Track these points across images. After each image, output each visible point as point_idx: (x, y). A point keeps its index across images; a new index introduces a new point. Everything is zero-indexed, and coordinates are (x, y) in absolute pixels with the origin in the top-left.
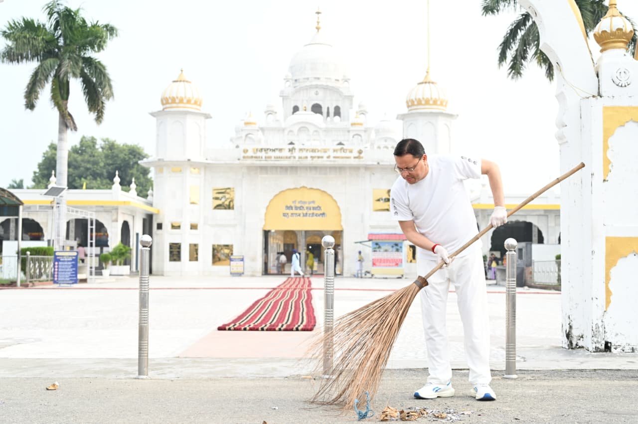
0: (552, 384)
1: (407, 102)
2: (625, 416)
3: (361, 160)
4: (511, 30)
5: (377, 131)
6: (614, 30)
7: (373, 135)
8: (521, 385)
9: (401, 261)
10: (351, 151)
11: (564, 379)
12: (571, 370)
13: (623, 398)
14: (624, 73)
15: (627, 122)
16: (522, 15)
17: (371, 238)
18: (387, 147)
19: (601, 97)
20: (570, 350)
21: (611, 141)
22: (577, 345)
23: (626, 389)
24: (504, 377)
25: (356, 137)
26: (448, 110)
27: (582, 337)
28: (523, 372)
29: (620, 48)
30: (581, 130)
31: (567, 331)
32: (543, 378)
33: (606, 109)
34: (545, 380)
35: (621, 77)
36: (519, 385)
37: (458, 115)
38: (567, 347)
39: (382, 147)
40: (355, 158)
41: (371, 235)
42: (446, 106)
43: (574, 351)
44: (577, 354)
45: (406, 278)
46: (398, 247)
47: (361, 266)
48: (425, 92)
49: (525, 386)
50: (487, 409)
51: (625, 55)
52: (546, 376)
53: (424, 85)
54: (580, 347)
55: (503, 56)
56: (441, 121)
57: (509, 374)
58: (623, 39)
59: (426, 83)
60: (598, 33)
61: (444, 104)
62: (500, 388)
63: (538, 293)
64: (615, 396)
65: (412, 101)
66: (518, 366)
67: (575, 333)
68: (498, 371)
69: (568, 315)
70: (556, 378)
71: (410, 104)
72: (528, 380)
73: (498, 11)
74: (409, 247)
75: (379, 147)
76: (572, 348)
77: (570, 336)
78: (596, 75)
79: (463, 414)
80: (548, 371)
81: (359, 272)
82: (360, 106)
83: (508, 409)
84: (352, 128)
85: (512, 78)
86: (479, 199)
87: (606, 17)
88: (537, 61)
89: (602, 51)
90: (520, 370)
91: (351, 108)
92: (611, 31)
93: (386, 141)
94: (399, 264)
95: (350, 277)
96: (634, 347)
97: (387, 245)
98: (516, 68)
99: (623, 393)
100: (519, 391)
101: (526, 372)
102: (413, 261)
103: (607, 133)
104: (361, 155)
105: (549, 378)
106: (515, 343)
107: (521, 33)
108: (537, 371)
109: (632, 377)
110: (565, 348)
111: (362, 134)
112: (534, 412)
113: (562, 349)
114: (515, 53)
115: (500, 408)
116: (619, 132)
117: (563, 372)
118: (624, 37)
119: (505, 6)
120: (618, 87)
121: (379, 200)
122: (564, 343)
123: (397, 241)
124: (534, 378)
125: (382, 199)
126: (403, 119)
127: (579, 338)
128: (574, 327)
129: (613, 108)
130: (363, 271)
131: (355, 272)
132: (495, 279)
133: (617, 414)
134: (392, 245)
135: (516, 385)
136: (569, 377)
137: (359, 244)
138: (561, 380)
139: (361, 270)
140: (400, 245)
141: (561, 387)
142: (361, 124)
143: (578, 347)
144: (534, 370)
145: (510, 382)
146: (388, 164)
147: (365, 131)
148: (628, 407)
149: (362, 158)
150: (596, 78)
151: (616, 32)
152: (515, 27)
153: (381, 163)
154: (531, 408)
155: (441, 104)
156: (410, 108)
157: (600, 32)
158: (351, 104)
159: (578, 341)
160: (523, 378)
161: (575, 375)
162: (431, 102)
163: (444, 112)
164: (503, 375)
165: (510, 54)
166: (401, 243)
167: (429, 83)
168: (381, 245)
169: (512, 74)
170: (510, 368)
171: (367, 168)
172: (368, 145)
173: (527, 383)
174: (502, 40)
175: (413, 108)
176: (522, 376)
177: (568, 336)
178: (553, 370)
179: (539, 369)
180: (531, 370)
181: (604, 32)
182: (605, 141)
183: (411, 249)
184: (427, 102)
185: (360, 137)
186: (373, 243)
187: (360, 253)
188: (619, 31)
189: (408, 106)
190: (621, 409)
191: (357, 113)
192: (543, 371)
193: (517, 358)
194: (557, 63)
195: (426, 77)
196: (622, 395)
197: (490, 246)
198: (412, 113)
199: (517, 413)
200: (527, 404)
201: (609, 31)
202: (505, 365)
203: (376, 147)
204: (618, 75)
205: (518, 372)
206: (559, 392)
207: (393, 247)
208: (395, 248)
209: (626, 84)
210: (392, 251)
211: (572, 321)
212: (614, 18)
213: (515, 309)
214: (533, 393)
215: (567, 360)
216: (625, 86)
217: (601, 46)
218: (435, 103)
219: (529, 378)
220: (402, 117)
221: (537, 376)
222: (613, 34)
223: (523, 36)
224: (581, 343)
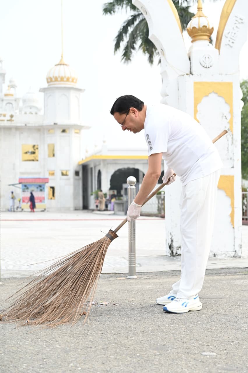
0: (162, 281)
1: (47, 79)
2: (214, 299)
3: (13, 122)
4: (124, 27)
5: (24, 101)
6: (201, 26)
7: (21, 104)
8: (141, 283)
9: (44, 198)
10: (5, 116)
11: (170, 277)
12: (174, 271)
13: (212, 288)
14: (208, 58)
15: (210, 93)
16: (132, 16)
17: (20, 182)
18: (31, 113)
19: (192, 75)
20: (172, 257)
21: (199, 107)
22: (176, 253)
23: (213, 282)
24: (128, 277)
25: (8, 105)
26: (77, 86)
27: (180, 247)
28: (140, 274)
29: (205, 40)
30: (178, 98)
31: (170, 244)
32: (155, 277)
33: (196, 83)
34: (156, 278)
35: (206, 61)
36: (139, 282)
37: (85, 90)
38: (170, 255)
39: (28, 113)
40: (8, 121)
41: (20, 179)
42: (76, 82)
43: (175, 258)
44: (177, 260)
45: (48, 211)
46: (42, 188)
47: (14, 202)
48: (61, 72)
49: (143, 283)
50: (118, 300)
51: (208, 45)
52: (157, 276)
53: (59, 66)
54: (178, 255)
55: (117, 46)
56: (73, 94)
57: (131, 275)
58: (207, 33)
59: (61, 65)
60: (190, 28)
61: (75, 81)
62: (125, 285)
63: (144, 219)
64: (206, 287)
65: (51, 79)
66: (138, 269)
67: (175, 245)
68: (122, 274)
69: (170, 232)
70: (164, 277)
71: (49, 80)
72: (144, 279)
73: (114, 12)
74: (49, 188)
75: (26, 113)
76: (173, 256)
77: (172, 247)
78: (188, 59)
79: (102, 304)
80: (158, 272)
81: (12, 207)
82: (10, 82)
83: (133, 299)
84: (5, 98)
85: (124, 62)
86: (100, 152)
87: (195, 17)
88: (142, 50)
89: (192, 42)
90: (138, 272)
91: (4, 83)
92: (199, 27)
93: (31, 108)
94: (43, 200)
95: (5, 211)
96: (216, 253)
97: (33, 186)
98: (127, 55)
99: (211, 285)
100: (139, 287)
101: (142, 274)
102: (53, 198)
103: (197, 101)
104: (13, 119)
105: (159, 277)
106: (135, 253)
107: (130, 29)
108: (150, 272)
109: (216, 274)
110: (168, 256)
111: (13, 102)
112: (152, 301)
113: (166, 257)
114: (126, 44)
115: (128, 299)
116: (205, 100)
117: (168, 272)
118: (208, 32)
119: (119, 8)
120: (203, 68)
121: (26, 153)
122: (167, 252)
123: (41, 184)
124: (149, 278)
125: (29, 152)
126: (44, 92)
127: (178, 248)
128: (174, 241)
129: (201, 83)
130: (15, 207)
131: (9, 208)
132: (113, 210)
133: (209, 299)
134: (37, 186)
135: (137, 283)
136: (173, 276)
137: (12, 186)
138: (167, 278)
139: (14, 206)
140: (43, 187)
141: (168, 283)
142: (12, 95)
143: (177, 255)
144: (148, 272)
145: (132, 281)
146: (33, 125)
147: (15, 100)
148: (216, 293)
149: (13, 121)
150: (189, 61)
151: (202, 28)
152: (126, 25)
153: (28, 125)
154: (150, 298)
155: (73, 81)
156: (49, 84)
157: (191, 28)
158: (4, 80)
159: (178, 251)
160: (140, 278)
161: (177, 274)
162: (65, 79)
163: (75, 87)
164: (127, 276)
165: (123, 44)
166: (44, 185)
167: (63, 65)
168: (28, 186)
169: (124, 60)
170: (132, 271)
171: (17, 128)
172: (17, 111)
173: (144, 281)
174: (117, 34)
175: (51, 83)
176: (140, 276)
177: (170, 247)
178: (161, 272)
179: (152, 271)
180: (146, 272)
181: (194, 28)
182: (196, 107)
183: (52, 190)
184: (62, 79)
185: (11, 105)
186: (23, 185)
187: (12, 193)
188: (204, 28)
189: (48, 82)
190: (211, 295)
191: (8, 86)
192: (154, 272)
193: (136, 265)
194: (162, 49)
195: (61, 60)
196: (210, 286)
197: (109, 186)
198: (51, 88)
199: (140, 301)
200: (147, 295)
201: (197, 27)
202: (128, 270)
203: (23, 113)
204: (204, 59)
205: (137, 274)
206: (167, 286)
207: (37, 188)
208: (39, 188)
209: (210, 66)
210: (37, 191)
211: (173, 236)
212: (201, 18)
213: (135, 228)
214: (150, 287)
215: (170, 264)
216: (209, 67)
217: (192, 38)
218: (68, 80)
219: (145, 277)
220: (43, 90)
221: (151, 275)
222: (200, 29)
223: (132, 32)
224: (179, 252)
